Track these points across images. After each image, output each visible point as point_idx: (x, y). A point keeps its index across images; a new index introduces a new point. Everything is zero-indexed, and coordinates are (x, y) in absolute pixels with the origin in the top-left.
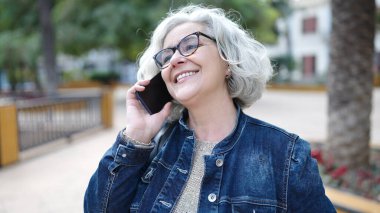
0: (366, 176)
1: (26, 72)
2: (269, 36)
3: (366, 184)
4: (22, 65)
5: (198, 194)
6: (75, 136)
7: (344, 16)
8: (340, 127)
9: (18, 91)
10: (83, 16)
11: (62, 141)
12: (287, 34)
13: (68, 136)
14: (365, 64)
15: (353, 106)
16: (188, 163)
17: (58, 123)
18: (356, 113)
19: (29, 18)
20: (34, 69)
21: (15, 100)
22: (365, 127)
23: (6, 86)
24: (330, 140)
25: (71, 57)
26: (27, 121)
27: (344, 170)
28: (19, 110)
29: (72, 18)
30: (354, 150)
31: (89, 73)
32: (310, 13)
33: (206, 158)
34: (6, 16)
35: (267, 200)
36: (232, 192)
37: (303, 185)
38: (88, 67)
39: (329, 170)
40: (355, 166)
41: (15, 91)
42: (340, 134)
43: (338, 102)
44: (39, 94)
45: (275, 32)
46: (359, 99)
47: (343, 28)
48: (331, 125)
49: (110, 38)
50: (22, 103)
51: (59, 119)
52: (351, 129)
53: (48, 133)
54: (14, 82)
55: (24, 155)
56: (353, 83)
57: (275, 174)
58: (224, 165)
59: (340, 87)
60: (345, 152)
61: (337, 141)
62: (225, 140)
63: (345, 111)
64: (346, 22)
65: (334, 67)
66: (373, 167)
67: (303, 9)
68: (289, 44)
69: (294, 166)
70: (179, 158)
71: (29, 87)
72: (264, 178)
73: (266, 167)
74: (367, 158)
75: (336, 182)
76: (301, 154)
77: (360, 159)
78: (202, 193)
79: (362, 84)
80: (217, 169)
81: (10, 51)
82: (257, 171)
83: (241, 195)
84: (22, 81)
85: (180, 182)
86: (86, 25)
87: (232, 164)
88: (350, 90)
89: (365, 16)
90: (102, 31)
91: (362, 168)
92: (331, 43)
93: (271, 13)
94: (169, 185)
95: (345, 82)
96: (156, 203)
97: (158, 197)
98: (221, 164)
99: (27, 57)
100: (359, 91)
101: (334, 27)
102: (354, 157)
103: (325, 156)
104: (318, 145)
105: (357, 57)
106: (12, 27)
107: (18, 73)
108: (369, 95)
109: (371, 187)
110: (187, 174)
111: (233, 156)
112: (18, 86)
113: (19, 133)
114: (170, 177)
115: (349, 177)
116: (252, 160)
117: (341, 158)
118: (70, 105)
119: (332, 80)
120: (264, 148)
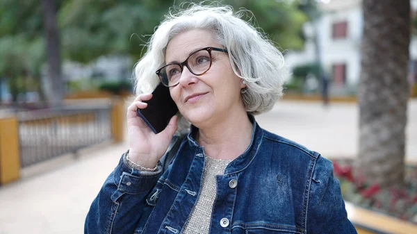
0: (401, 195)
1: (29, 81)
2: (295, 42)
3: (400, 204)
4: (24, 73)
5: (209, 218)
6: (81, 152)
7: (377, 19)
8: (372, 142)
9: (20, 102)
10: (92, 19)
11: (68, 157)
12: (315, 40)
13: (74, 151)
14: (399, 72)
15: (387, 118)
16: (197, 184)
17: (63, 137)
18: (390, 126)
19: (32, 22)
20: (38, 77)
21: (17, 111)
22: (399, 142)
23: (6, 96)
24: (361, 156)
25: (78, 65)
26: (29, 134)
27: (376, 189)
28: (20, 123)
29: (80, 22)
30: (387, 167)
31: (98, 83)
32: (341, 17)
33: (218, 178)
34: (7, 21)
35: (285, 226)
36: (246, 217)
37: (324, 209)
38: (97, 75)
39: (360, 189)
40: (388, 184)
41: (17, 102)
42: (373, 149)
43: (371, 114)
44: (43, 105)
45: (302, 37)
46: (393, 111)
47: (375, 33)
48: (362, 139)
49: (121, 44)
50: (24, 115)
51: (65, 133)
52: (384, 144)
53: (52, 147)
54: (15, 92)
55: (26, 172)
56: (386, 93)
57: (294, 197)
58: (238, 186)
59: (372, 98)
60: (377, 169)
61: (369, 157)
62: (239, 158)
63: (377, 124)
64: (378, 26)
65: (366, 76)
66: (409, 186)
67: (333, 12)
68: (317, 50)
69: (315, 188)
70: (188, 178)
71: (32, 97)
72: (281, 201)
73: (284, 188)
74: (401, 176)
75: (368, 201)
76: (322, 174)
77: (394, 177)
78: (213, 217)
79: (396, 95)
80: (231, 191)
81: (11, 58)
82: (274, 194)
83: (255, 220)
84: (24, 91)
85: (189, 205)
86: (95, 29)
87: (247, 185)
88: (384, 101)
89: (399, 20)
90: (112, 36)
91: (396, 187)
92: (362, 50)
93: (298, 17)
94: (176, 208)
95: (377, 92)
96: (161, 229)
97: (164, 222)
98: (234, 186)
99: (30, 64)
100: (393, 102)
101: (366, 32)
102: (387, 174)
103: (356, 174)
104: (348, 161)
105: (391, 65)
106: (13, 32)
107: (20, 82)
108: (404, 106)
109: (406, 207)
110: (196, 197)
111: (248, 176)
112: (20, 96)
113: (21, 148)
114: (177, 199)
115: (382, 196)
116: (268, 180)
117: (373, 175)
118: (76, 117)
119: (363, 89)
120: (282, 167)
